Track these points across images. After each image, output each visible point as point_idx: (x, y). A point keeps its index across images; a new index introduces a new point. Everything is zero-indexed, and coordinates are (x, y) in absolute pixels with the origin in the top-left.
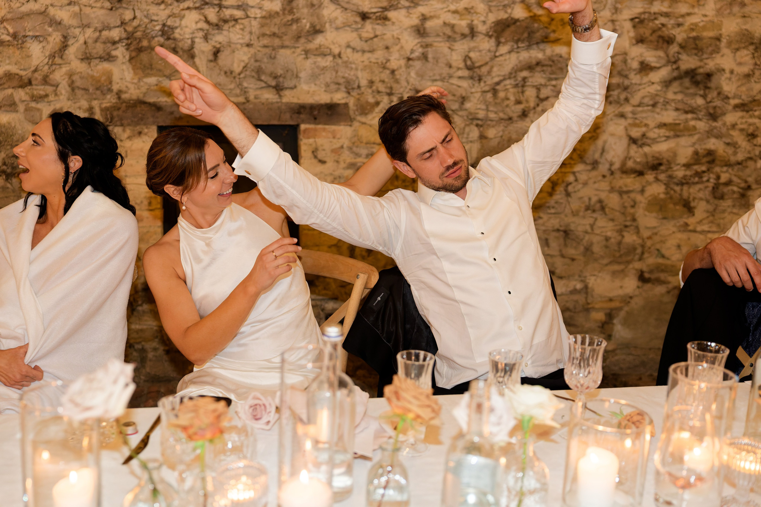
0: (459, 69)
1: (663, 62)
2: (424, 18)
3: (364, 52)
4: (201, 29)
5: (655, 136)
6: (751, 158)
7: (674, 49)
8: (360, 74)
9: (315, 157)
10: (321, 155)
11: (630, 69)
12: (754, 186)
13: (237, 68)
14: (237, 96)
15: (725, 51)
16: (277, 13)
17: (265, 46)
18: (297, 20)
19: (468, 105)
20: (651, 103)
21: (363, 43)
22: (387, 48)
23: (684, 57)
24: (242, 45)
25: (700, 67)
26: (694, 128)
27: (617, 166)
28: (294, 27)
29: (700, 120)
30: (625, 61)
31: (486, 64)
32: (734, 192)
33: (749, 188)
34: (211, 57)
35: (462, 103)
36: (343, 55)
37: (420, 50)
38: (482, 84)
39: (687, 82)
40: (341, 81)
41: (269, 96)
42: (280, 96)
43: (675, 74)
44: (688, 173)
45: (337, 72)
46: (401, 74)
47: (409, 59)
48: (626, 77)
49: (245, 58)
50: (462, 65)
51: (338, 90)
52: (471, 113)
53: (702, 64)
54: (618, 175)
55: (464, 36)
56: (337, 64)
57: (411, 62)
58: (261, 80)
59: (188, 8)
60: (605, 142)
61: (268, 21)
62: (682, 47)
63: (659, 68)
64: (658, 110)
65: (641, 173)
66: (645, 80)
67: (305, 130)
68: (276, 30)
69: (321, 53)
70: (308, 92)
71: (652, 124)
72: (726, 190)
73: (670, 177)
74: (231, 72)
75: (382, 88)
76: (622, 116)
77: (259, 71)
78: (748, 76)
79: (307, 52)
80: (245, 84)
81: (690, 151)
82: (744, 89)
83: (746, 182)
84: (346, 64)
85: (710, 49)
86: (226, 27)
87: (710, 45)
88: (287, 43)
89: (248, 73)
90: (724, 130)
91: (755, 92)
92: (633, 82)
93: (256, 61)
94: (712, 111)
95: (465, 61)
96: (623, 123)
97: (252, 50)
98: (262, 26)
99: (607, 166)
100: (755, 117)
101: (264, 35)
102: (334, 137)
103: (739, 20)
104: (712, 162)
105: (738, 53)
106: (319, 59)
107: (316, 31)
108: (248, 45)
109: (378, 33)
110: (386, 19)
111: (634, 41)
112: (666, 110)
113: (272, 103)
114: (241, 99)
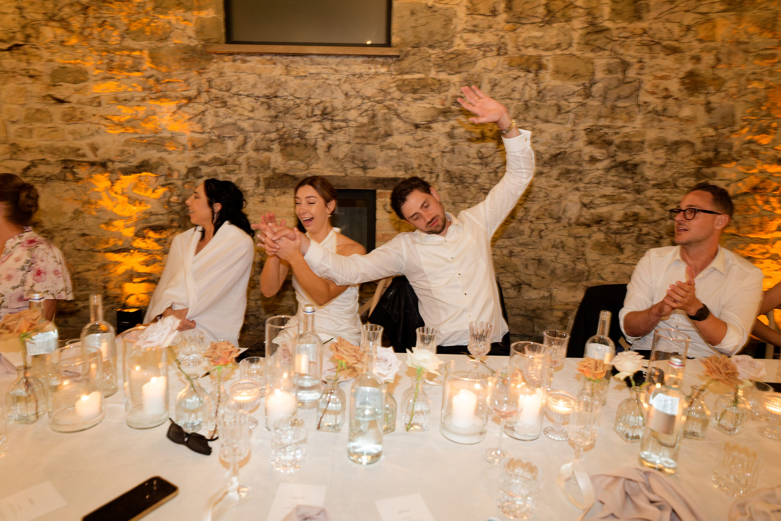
0: (475, 158)
1: (605, 156)
2: (453, 128)
3: (416, 147)
4: (321, 133)
5: (599, 202)
6: (663, 219)
7: (613, 148)
8: (413, 160)
9: (385, 209)
10: (388, 208)
11: (583, 160)
12: (665, 236)
13: (341, 156)
14: (340, 172)
15: (648, 150)
16: (365, 124)
17: (358, 144)
18: (376, 129)
19: (479, 181)
20: (596, 182)
21: (415, 142)
22: (430, 145)
23: (619, 153)
24: (344, 142)
25: (630, 160)
26: (625, 198)
27: (573, 220)
28: (375, 132)
29: (629, 193)
30: (580, 156)
31: (491, 156)
32: (651, 240)
33: (661, 237)
34: (326, 150)
35: (475, 179)
36: (403, 149)
37: (450, 147)
38: (488, 168)
39: (621, 169)
40: (402, 164)
41: (359, 172)
42: (365, 173)
43: (613, 164)
44: (620, 227)
45: (399, 159)
46: (438, 161)
47: (443, 152)
48: (580, 165)
49: (346, 150)
50: (476, 156)
51: (399, 170)
52: (480, 186)
53: (631, 158)
54: (574, 226)
55: (478, 139)
56: (400, 155)
57: (444, 154)
58: (355, 163)
59: (314, 121)
60: (566, 205)
61: (359, 129)
62: (619, 147)
63: (602, 160)
64: (601, 186)
65: (589, 226)
66: (593, 167)
67: (380, 193)
68: (364, 134)
69: (391, 148)
70: (382, 171)
71: (597, 194)
72: (645, 238)
73: (608, 229)
74: (338, 158)
75: (426, 169)
76: (577, 189)
77: (353, 158)
78: (662, 166)
79: (382, 147)
80: (345, 166)
81: (622, 213)
82: (659, 174)
83: (659, 233)
84: (405, 155)
85: (636, 149)
86: (335, 132)
87: (637, 146)
88: (370, 142)
89: (347, 159)
90: (645, 200)
91: (666, 177)
92: (585, 168)
93: (352, 152)
94: (637, 188)
95: (478, 154)
96: (578, 194)
97: (349, 146)
98: (357, 131)
99: (567, 220)
100: (665, 192)
101: (357, 137)
103: (658, 131)
104: (636, 220)
105: (656, 152)
106: (389, 151)
107: (388, 135)
108: (348, 143)
109: (425, 136)
110: (430, 128)
111: (586, 143)
112: (606, 186)
113: (361, 177)
114: (343, 174)
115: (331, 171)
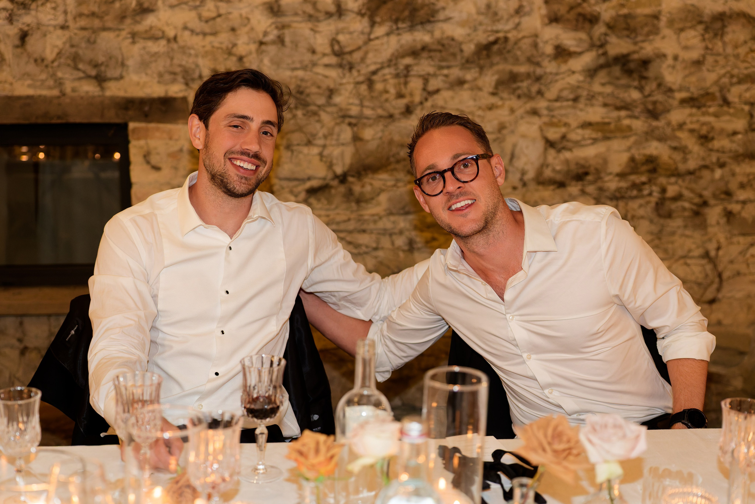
0: (324, 55)
1: (585, 45)
3: (205, 34)
5: (579, 138)
6: (706, 167)
7: (600, 30)
8: (201, 61)
9: (148, 162)
10: (154, 160)
11: (543, 54)
12: (712, 202)
13: (50, 55)
14: (50, 88)
15: (666, 31)
17: (83, 29)
19: (337, 99)
20: (571, 96)
21: (203, 24)
22: (233, 30)
23: (613, 39)
24: (55, 27)
25: (634, 52)
26: (629, 128)
27: (531, 175)
28: (117, 5)
29: (637, 118)
30: (535, 45)
31: (359, 48)
32: (684, 209)
33: (705, 204)
34: (17, 42)
35: (330, 97)
36: (179, 39)
37: (276, 32)
38: (355, 73)
39: (617, 70)
40: (178, 70)
41: (89, 88)
42: (102, 89)
43: (602, 61)
44: (623, 184)
45: (172, 59)
47: (261, 43)
48: (538, 64)
49: (59, 43)
50: (328, 50)
51: (174, 81)
52: (341, 110)
53: (636, 48)
54: (532, 186)
55: (329, 15)
56: (173, 50)
57: (263, 47)
58: (78, 69)
60: (515, 146)
62: (610, 27)
63: (580, 54)
64: (581, 105)
65: (561, 185)
66: (564, 68)
67: (134, 130)
68: (95, 9)
70: (138, 84)
71: (574, 124)
72: (674, 206)
73: (601, 189)
74: (43, 60)
76: (535, 112)
77: (76, 59)
78: (698, 63)
79: (134, 36)
80: (60, 74)
81: (624, 157)
82: (693, 79)
83: (701, 196)
84: (184, 49)
85: (646, 29)
86: (34, 6)
87: (646, 24)
88: (109, 24)
89: (62, 60)
90: (668, 131)
91: (708, 83)
92: (548, 70)
93: (72, 46)
94: (650, 107)
95: (332, 46)
96: (537, 121)
97: (67, 34)
98: (79, 4)
99: (518, 176)
100: (708, 114)
101: (81, 15)
102: (171, 138)
104: (654, 171)
105: (683, 35)
106: (149, 44)
107: (144, 10)
108: (63, 27)
109: (222, 11)
111: (546, 21)
112: (592, 105)
113: (93, 97)
114: (55, 92)
115: (29, 86)
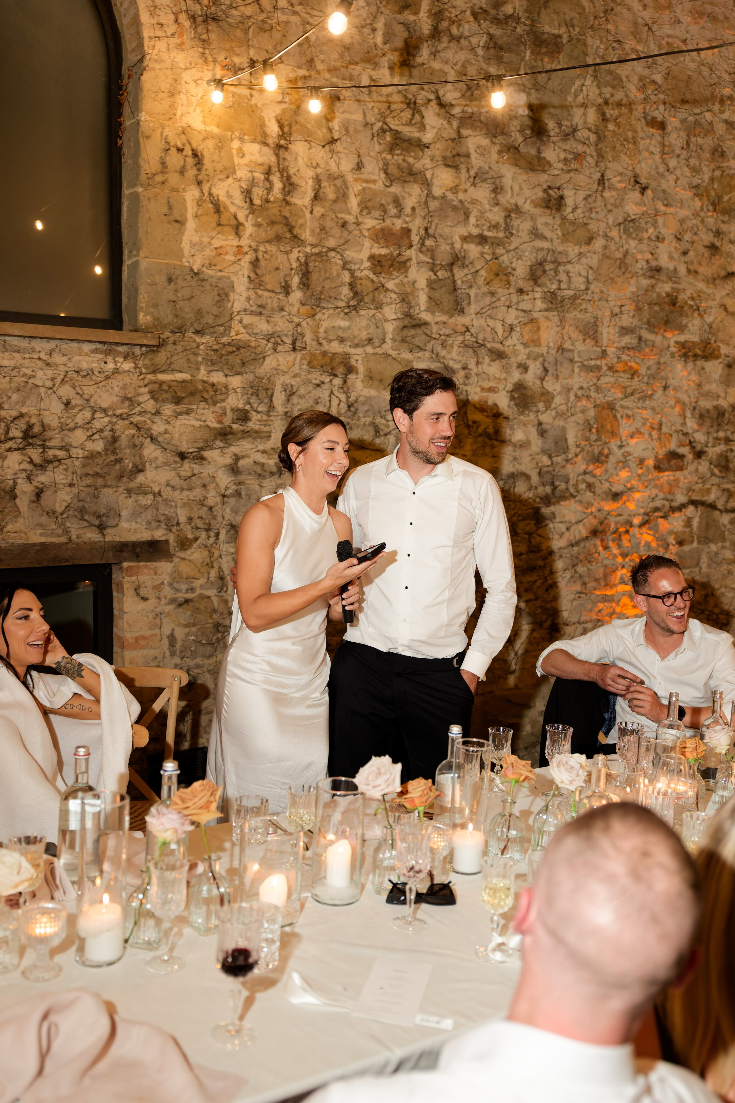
2: (237, 458)
3: (183, 490)
4: (25, 470)
8: (179, 511)
9: (138, 594)
10: (143, 592)
13: (60, 509)
14: (59, 536)
16: (99, 453)
17: (88, 486)
18: (119, 461)
21: (182, 482)
24: (64, 485)
28: (118, 467)
34: (34, 498)
36: (162, 493)
37: (234, 487)
40: (162, 518)
41: (92, 535)
42: (104, 535)
45: (157, 510)
46: (218, 511)
47: (224, 496)
49: (68, 498)
51: (158, 527)
55: (272, 474)
56: (158, 502)
57: (226, 499)
58: (85, 520)
59: (10, 450)
61: (91, 461)
67: (128, 568)
68: (98, 470)
69: (142, 490)
70: (130, 530)
74: (54, 512)
75: (200, 525)
79: (129, 491)
80: (68, 524)
84: (166, 501)
86: (50, 467)
88: (109, 483)
89: (71, 513)
93: (79, 501)
97: (75, 490)
98: (84, 466)
101: (87, 475)
102: (155, 574)
106: (140, 498)
107: (139, 469)
108: (71, 485)
109: (195, 472)
110: (202, 458)
113: (95, 543)
114: (63, 539)
115: (41, 535)
